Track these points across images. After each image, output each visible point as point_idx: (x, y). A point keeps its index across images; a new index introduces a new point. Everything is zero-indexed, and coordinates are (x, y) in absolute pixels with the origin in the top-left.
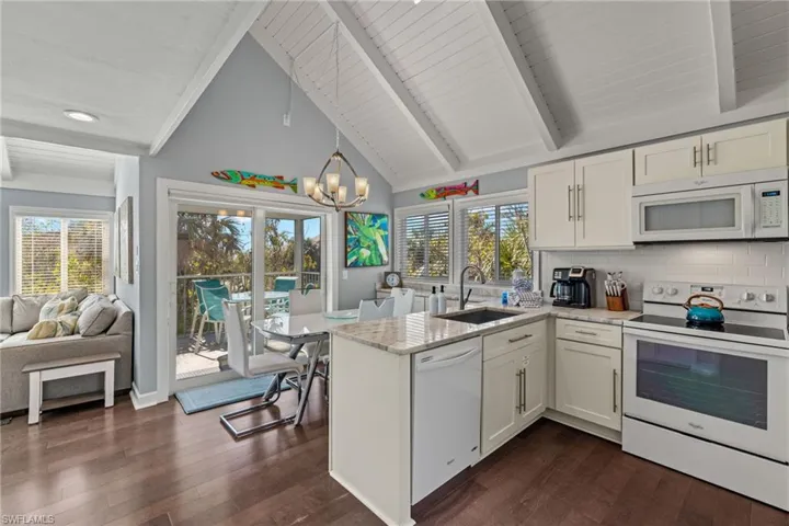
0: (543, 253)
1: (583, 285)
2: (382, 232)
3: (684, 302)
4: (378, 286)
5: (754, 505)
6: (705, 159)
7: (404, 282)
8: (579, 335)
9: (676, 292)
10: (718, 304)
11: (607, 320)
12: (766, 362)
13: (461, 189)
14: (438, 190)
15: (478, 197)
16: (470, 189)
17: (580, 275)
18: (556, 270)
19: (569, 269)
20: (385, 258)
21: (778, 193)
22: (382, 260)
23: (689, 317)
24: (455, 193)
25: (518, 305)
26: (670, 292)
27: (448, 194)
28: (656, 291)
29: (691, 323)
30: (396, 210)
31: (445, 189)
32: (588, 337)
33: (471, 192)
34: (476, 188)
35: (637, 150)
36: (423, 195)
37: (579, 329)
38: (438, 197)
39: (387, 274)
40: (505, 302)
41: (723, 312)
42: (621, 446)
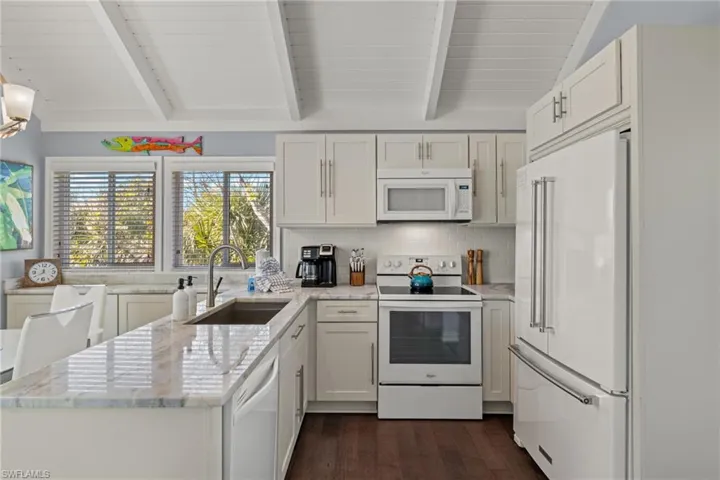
0: (285, 231)
1: (330, 263)
2: (20, 193)
3: (409, 272)
4: (10, 284)
5: (467, 425)
6: (425, 154)
7: (67, 274)
8: (341, 315)
9: (400, 264)
10: (428, 272)
11: (366, 296)
12: (469, 313)
13: (176, 145)
14: (136, 140)
15: (202, 158)
16: (190, 145)
17: (330, 253)
18: (304, 248)
19: (319, 247)
20: (27, 237)
21: (467, 187)
22: (19, 239)
23: (413, 284)
24: (167, 148)
25: (269, 291)
26: (397, 264)
27: (155, 148)
28: (387, 264)
29: (414, 290)
30: (48, 160)
31: (149, 140)
32: (347, 315)
33: (190, 150)
34: (198, 146)
35: (379, 136)
36: (106, 143)
37: (340, 309)
38: (137, 149)
39: (29, 263)
40: (252, 289)
41: (433, 278)
42: (376, 414)
